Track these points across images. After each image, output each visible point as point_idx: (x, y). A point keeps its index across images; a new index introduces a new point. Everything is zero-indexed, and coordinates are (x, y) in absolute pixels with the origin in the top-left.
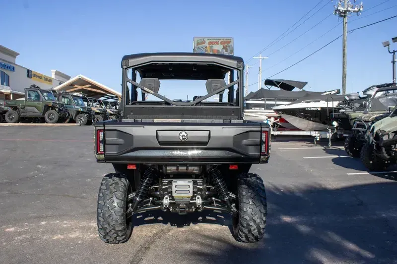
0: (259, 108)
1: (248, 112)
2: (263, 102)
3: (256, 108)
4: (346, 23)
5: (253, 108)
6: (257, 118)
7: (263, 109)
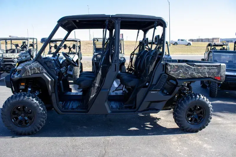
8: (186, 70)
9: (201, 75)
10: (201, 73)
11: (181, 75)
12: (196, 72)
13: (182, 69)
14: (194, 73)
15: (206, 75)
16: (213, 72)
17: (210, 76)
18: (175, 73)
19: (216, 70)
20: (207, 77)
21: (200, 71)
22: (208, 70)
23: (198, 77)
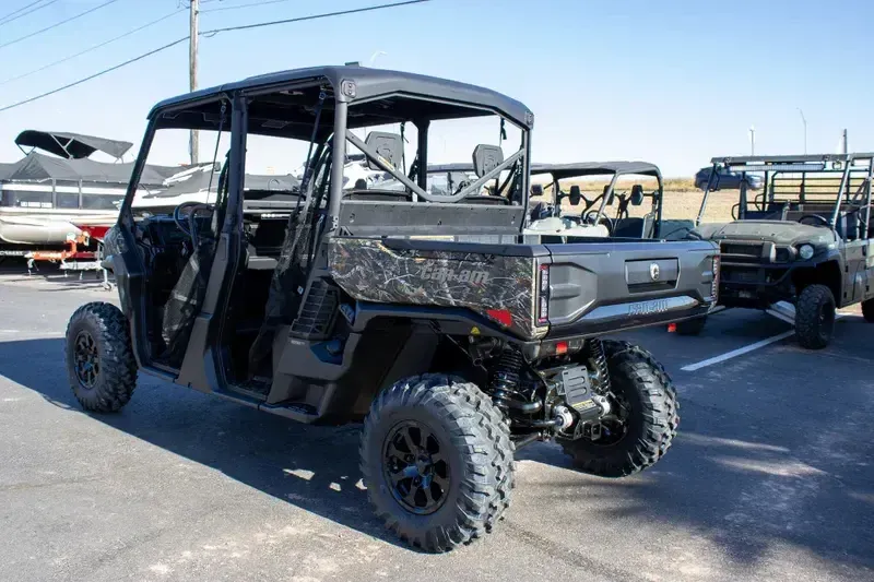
0: (37, 204)
1: (11, 214)
2: (48, 189)
3: (31, 204)
4: (197, 12)
5: (23, 204)
6: (40, 229)
7: (50, 205)
8: (375, 266)
9: (425, 294)
10: (423, 283)
11: (361, 288)
12: (406, 279)
13: (362, 264)
14: (403, 282)
15: (442, 293)
16: (471, 282)
17: (462, 302)
18: (343, 277)
19: (485, 277)
20: (452, 307)
21: (422, 277)
22: (452, 271)
23: (417, 301)
